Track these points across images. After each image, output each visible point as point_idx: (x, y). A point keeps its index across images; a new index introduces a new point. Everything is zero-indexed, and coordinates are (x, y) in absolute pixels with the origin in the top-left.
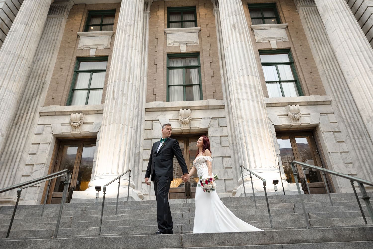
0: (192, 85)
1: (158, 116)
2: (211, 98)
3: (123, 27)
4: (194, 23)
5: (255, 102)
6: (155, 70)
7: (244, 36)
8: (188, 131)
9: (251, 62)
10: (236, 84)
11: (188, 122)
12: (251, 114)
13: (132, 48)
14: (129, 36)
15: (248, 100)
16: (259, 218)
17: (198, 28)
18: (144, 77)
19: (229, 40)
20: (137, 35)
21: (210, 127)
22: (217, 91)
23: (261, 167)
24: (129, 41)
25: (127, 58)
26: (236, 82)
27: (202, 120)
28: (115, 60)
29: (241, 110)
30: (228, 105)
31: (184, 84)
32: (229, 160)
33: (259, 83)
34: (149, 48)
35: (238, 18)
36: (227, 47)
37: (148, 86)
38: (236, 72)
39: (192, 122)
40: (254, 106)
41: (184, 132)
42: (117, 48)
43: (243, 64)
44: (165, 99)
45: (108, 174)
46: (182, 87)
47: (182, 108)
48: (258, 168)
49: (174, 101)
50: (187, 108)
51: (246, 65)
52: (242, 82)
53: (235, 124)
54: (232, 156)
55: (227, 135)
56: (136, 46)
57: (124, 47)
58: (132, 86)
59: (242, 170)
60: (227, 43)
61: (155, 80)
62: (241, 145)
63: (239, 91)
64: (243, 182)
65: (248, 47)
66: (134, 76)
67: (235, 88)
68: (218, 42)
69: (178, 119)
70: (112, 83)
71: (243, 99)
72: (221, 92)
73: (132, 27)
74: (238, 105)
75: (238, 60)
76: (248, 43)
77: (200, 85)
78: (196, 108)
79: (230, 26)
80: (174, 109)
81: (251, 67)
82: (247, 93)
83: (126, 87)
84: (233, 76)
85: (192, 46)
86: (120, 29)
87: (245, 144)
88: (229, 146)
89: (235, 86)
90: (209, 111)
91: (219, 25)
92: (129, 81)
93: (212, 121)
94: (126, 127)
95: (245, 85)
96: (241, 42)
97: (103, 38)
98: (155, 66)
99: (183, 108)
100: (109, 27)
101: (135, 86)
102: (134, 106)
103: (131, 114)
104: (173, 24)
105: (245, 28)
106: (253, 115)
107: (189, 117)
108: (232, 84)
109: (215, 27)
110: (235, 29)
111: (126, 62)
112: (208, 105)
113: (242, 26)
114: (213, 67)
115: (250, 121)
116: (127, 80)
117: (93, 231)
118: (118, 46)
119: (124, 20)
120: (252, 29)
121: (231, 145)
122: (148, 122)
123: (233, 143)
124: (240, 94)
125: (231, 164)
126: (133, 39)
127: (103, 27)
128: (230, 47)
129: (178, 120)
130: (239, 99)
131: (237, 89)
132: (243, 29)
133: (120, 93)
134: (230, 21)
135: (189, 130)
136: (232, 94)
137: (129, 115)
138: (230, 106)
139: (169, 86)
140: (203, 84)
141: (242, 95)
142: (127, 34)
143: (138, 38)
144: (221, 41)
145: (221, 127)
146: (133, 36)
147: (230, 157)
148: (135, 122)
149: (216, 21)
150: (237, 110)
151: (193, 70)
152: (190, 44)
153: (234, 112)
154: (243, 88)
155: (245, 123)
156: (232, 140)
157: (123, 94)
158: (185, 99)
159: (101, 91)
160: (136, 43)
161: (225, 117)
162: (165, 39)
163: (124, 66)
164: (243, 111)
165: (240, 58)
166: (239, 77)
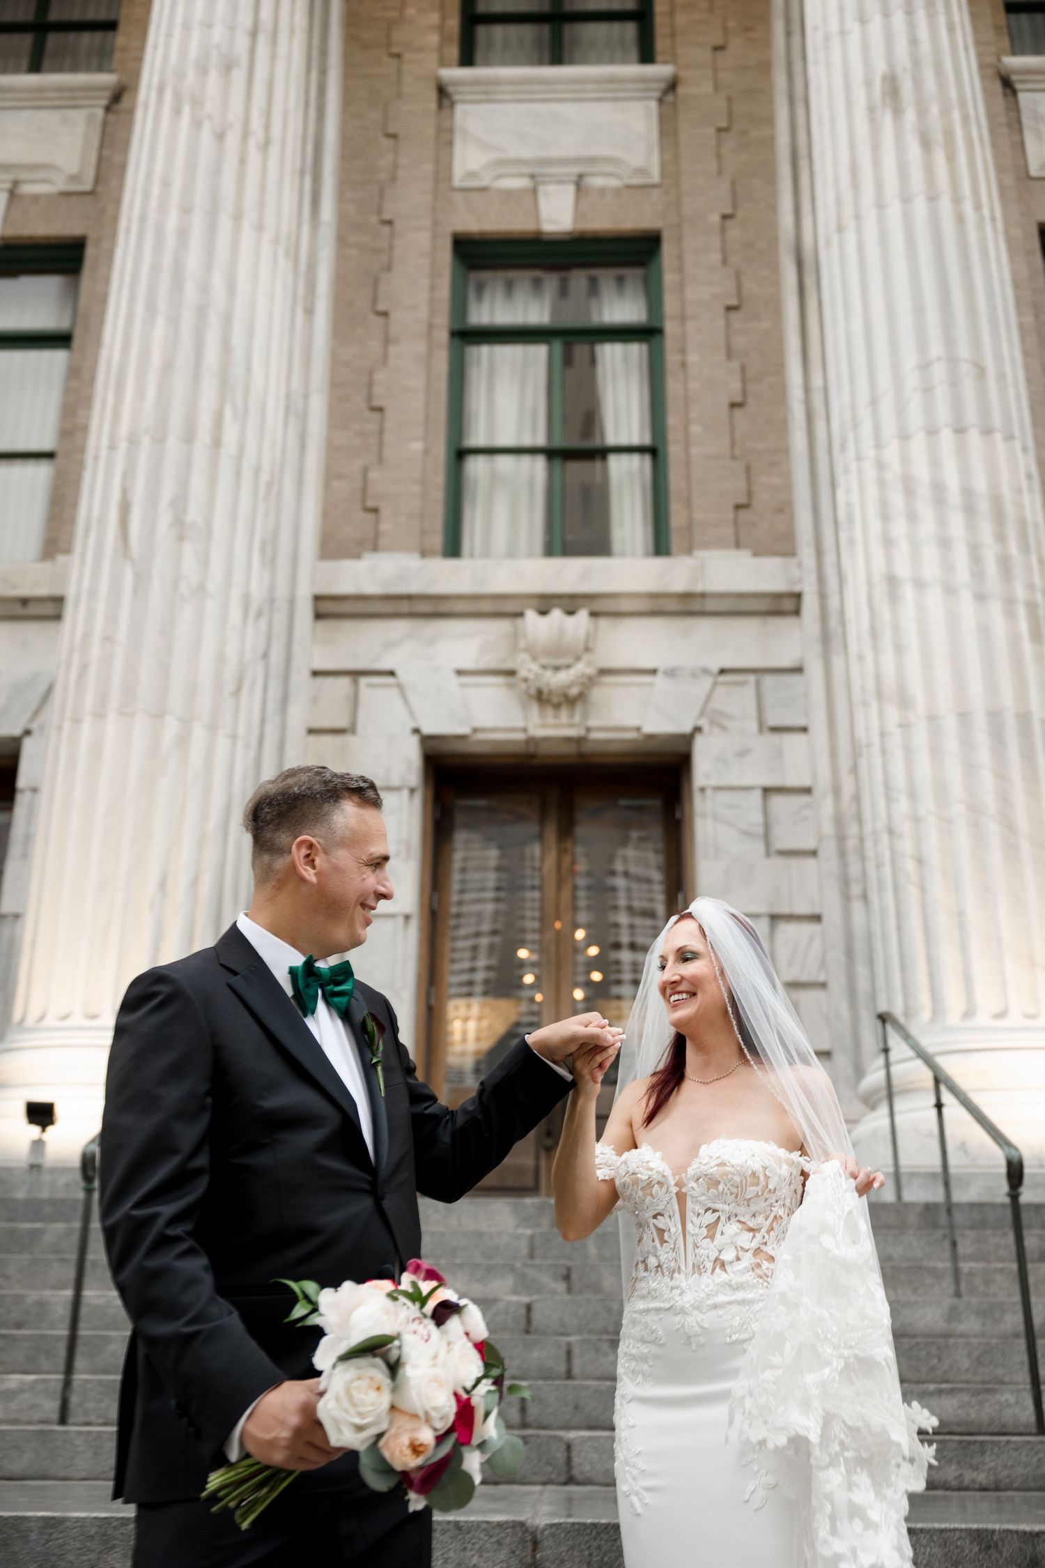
0: (603, 453)
1: (389, 645)
2: (719, 544)
3: (180, 75)
4: (630, 30)
5: (996, 608)
6: (375, 345)
7: (951, 158)
8: (571, 749)
9: (986, 339)
10: (882, 483)
11: (574, 691)
12: (959, 682)
13: (238, 217)
14: (220, 137)
15: (950, 590)
16: (969, 1355)
17: (660, 70)
18: (306, 397)
19: (855, 184)
20: (267, 127)
21: (706, 728)
22: (762, 499)
23: (1000, 1015)
24: (217, 171)
25: (205, 289)
26: (881, 465)
27: (659, 680)
28: (132, 297)
29: (899, 649)
30: (823, 596)
31: (558, 443)
32: (811, 940)
33: (1029, 476)
34: (341, 196)
35: (923, 34)
36: (840, 229)
37: (332, 450)
38: (887, 406)
39: (596, 694)
40: (984, 631)
41: (543, 749)
42: (143, 219)
43: (936, 350)
44: (437, 540)
45: (93, 1017)
46: (540, 462)
47: (535, 602)
48: (982, 1019)
49: (487, 554)
50: (570, 603)
51: (952, 360)
52: (922, 472)
53: (860, 733)
54: (833, 915)
55: (807, 782)
56: (261, 204)
57: (186, 210)
58: (238, 473)
59: (885, 1041)
60: (839, 202)
61: (376, 415)
62: (887, 871)
63: (899, 528)
64: (890, 1093)
65: (973, 236)
66: (246, 410)
67: (872, 509)
68: (784, 170)
69: (511, 673)
70: (113, 447)
71: (919, 584)
72: (785, 508)
73: (239, 76)
74: (886, 616)
75: (906, 322)
76: (978, 207)
77: (653, 452)
78: (626, 606)
79: (868, 83)
80: (487, 607)
81: (981, 372)
82: (945, 543)
83: (198, 483)
84: (866, 428)
85: (617, 192)
86: (161, 91)
87: (910, 866)
88: (814, 853)
89: (872, 492)
90: (704, 628)
91: (796, 55)
92: (217, 443)
93: (720, 690)
94: (199, 734)
95: (938, 488)
96: (932, 198)
97: (50, 118)
98: (380, 320)
99: (545, 603)
100: (87, 40)
101: (257, 471)
102: (246, 601)
103: (231, 652)
104: (498, 31)
105: (963, 103)
106: (976, 689)
107: (578, 659)
108: (853, 477)
109: (766, 67)
110: (897, 112)
111: (202, 312)
112: (699, 588)
113: (941, 85)
114: (740, 341)
115: (950, 724)
116: (204, 435)
117: (26, 1396)
118: (154, 203)
119: (187, 26)
120: (1008, 83)
121: (829, 850)
122: (329, 682)
123: (841, 838)
124: (904, 546)
125: (823, 963)
126: (242, 161)
127: (53, 39)
128: (859, 230)
129: (510, 680)
130: (892, 581)
131: (885, 517)
132: (946, 112)
133: (165, 520)
134: (866, 48)
135: (580, 740)
136: (852, 542)
137: (221, 658)
138: (833, 603)
139: (460, 454)
140: (674, 451)
141: (916, 556)
142: (207, 127)
143: (275, 150)
144: (803, 164)
145: (775, 730)
146: (245, 136)
147: (816, 918)
148: (251, 703)
149: (779, 27)
150: (876, 649)
151: (612, 355)
152: (599, 182)
153: (861, 657)
154: (926, 511)
155: (921, 736)
156: (838, 820)
157: (179, 523)
158: (557, 545)
159: (41, 472)
160: (263, 189)
161: (798, 670)
162: (445, 139)
163: (186, 341)
164: (913, 658)
165: (919, 309)
166: (904, 437)
